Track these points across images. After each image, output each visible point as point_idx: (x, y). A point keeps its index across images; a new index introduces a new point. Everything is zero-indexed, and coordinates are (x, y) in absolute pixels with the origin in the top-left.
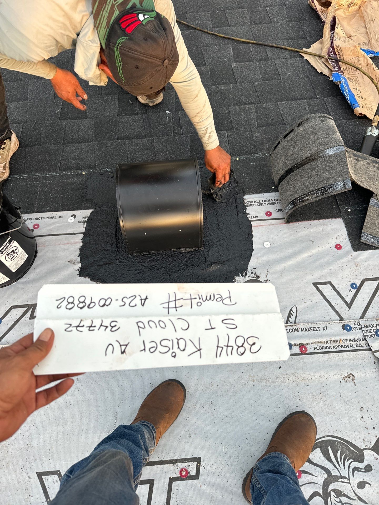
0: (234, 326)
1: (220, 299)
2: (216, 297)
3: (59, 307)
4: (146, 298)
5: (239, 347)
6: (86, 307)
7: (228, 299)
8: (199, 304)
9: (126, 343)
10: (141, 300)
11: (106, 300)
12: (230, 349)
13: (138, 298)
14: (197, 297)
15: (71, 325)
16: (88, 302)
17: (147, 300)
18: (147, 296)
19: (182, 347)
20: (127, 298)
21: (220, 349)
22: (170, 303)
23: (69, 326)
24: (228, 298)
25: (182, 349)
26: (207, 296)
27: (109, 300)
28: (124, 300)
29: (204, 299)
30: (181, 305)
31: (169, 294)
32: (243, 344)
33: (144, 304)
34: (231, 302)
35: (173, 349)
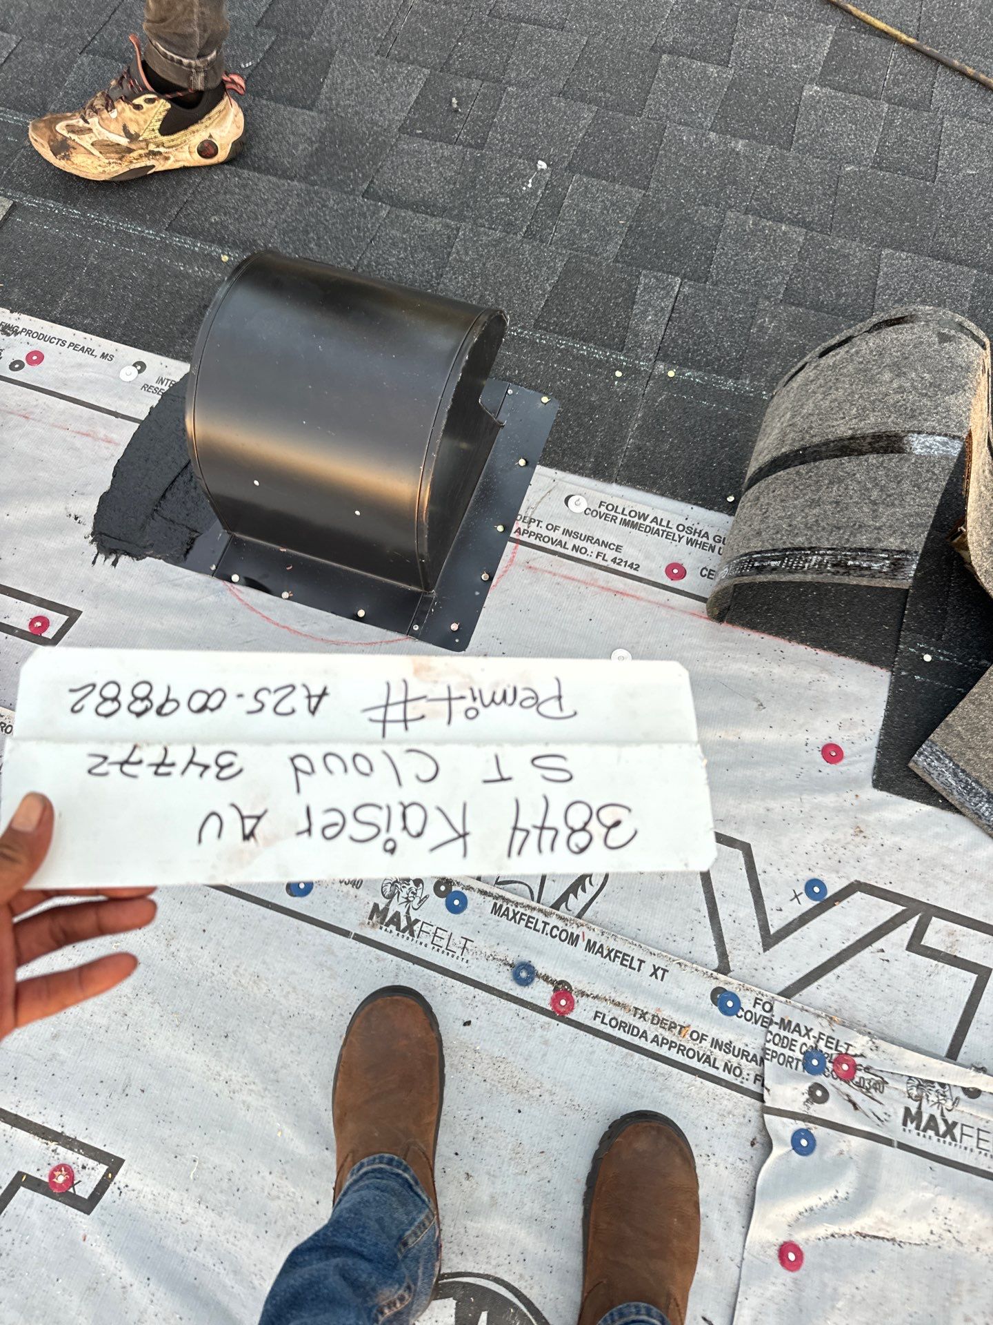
0: (566, 776)
1: (531, 702)
2: (521, 695)
3: (77, 708)
4: (324, 693)
5: (574, 831)
6: (153, 712)
7: (555, 703)
8: (472, 713)
9: (258, 812)
10: (309, 697)
11: (209, 696)
12: (548, 835)
13: (301, 693)
14: (468, 694)
15: (105, 758)
16: (158, 698)
17: (325, 699)
18: (325, 689)
19: (414, 827)
20: (269, 691)
21: (520, 836)
22: (390, 708)
23: (101, 760)
24: (553, 701)
25: (414, 833)
26: (494, 693)
27: (219, 695)
28: (259, 697)
29: (487, 701)
30: (419, 715)
31: (388, 684)
32: (586, 824)
33: (316, 708)
34: (561, 709)
35: (388, 830)
